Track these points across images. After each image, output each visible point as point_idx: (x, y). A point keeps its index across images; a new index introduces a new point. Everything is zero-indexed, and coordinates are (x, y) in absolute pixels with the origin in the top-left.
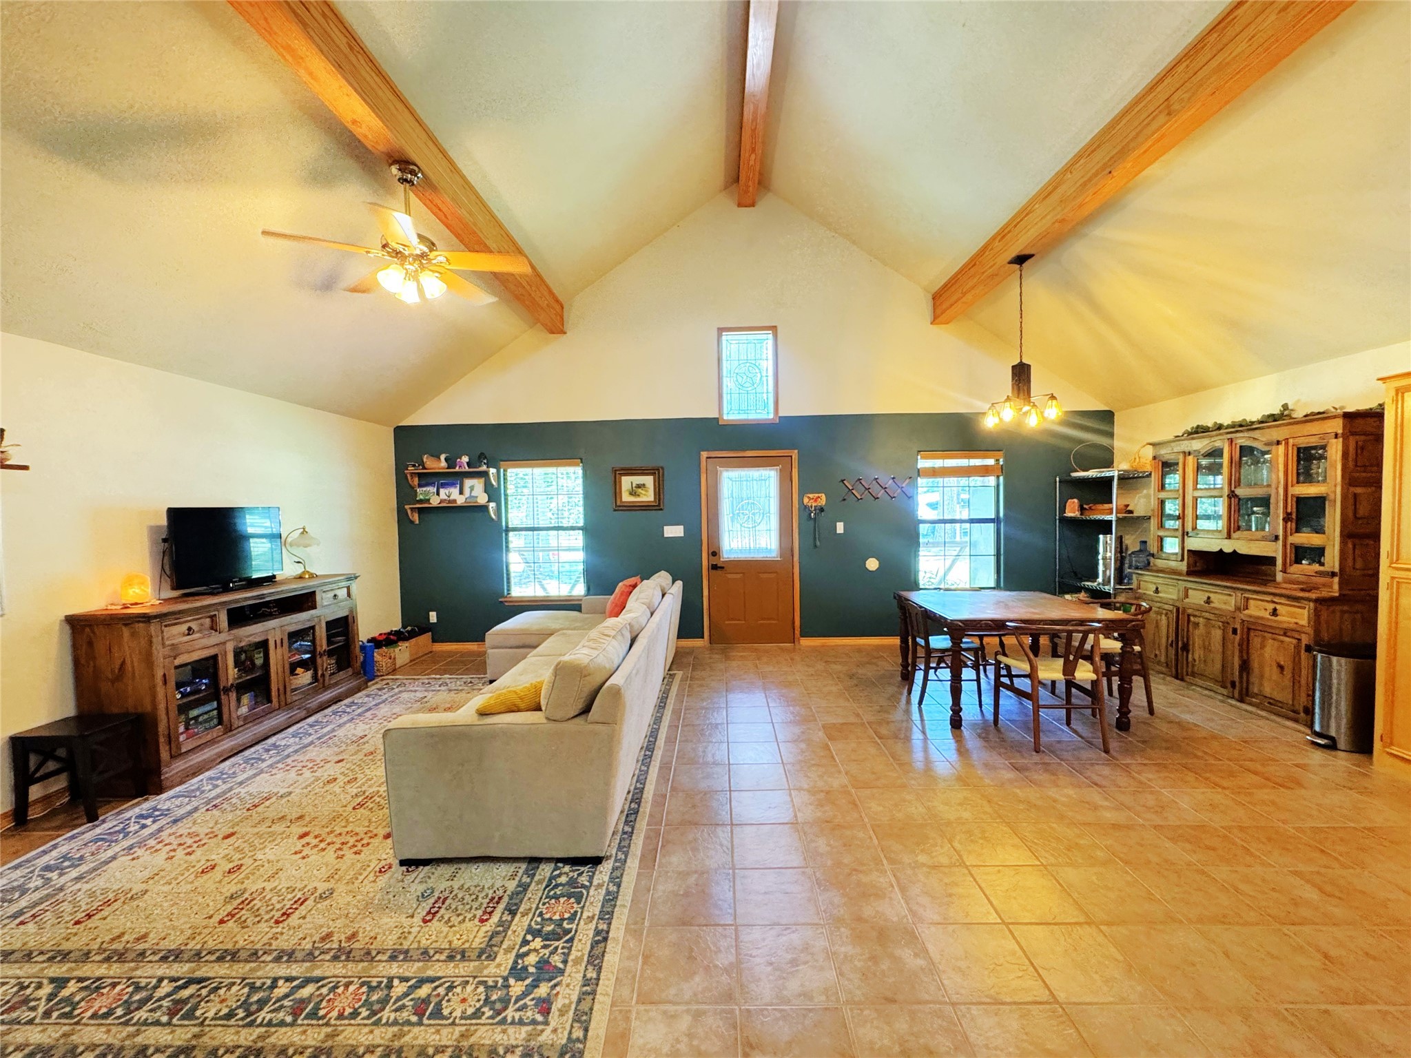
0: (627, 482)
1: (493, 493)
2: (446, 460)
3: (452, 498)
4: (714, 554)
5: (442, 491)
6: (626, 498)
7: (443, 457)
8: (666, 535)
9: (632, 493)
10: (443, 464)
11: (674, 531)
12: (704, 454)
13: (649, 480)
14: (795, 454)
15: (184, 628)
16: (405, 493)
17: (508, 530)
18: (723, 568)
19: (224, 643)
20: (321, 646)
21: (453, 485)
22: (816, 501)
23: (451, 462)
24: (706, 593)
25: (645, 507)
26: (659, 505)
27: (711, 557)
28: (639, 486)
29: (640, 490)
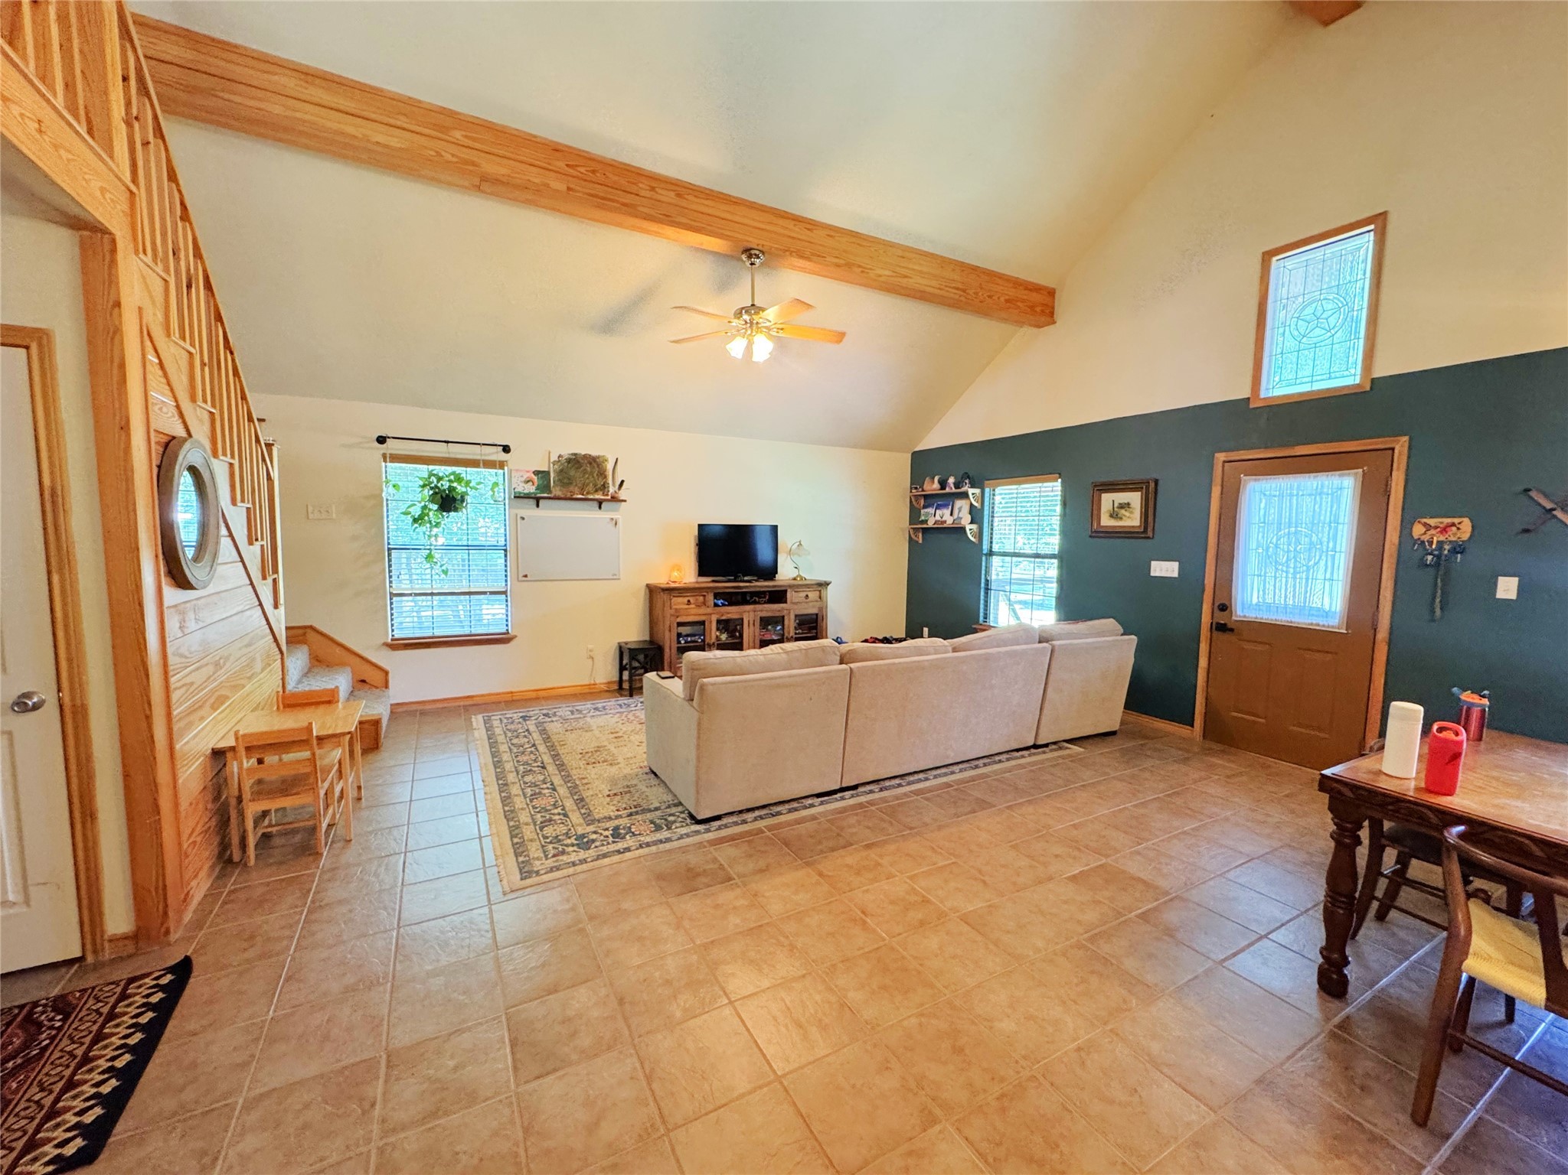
0: (1108, 500)
1: (976, 515)
2: (939, 482)
3: (944, 519)
4: (1224, 608)
5: (938, 512)
6: (1106, 521)
7: (936, 479)
8: (1152, 574)
9: (1114, 515)
10: (936, 485)
11: (1165, 569)
12: (1221, 457)
13: (1135, 498)
14: (1401, 445)
15: (685, 600)
16: (914, 514)
17: (991, 553)
18: (1232, 630)
19: (711, 614)
20: (789, 633)
21: (945, 506)
22: (1444, 530)
23: (943, 484)
24: (1203, 662)
25: (1127, 534)
26: (1145, 530)
27: (1217, 613)
28: (1122, 506)
29: (1123, 511)
